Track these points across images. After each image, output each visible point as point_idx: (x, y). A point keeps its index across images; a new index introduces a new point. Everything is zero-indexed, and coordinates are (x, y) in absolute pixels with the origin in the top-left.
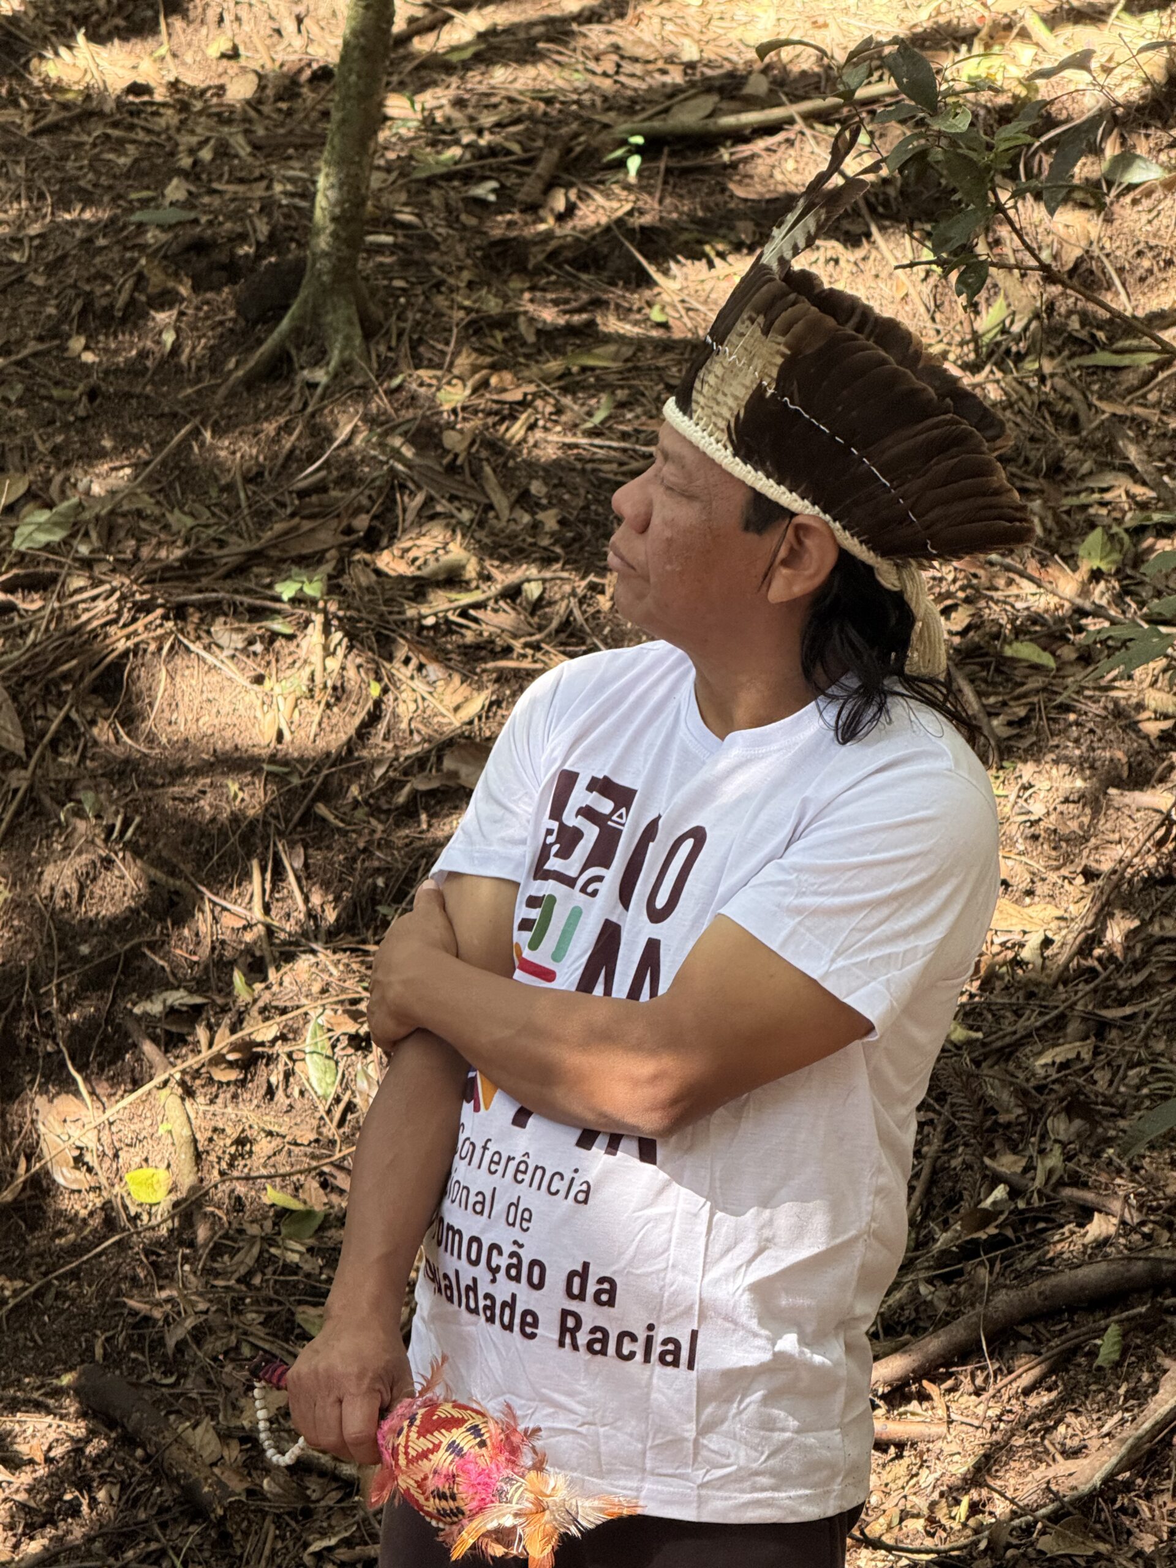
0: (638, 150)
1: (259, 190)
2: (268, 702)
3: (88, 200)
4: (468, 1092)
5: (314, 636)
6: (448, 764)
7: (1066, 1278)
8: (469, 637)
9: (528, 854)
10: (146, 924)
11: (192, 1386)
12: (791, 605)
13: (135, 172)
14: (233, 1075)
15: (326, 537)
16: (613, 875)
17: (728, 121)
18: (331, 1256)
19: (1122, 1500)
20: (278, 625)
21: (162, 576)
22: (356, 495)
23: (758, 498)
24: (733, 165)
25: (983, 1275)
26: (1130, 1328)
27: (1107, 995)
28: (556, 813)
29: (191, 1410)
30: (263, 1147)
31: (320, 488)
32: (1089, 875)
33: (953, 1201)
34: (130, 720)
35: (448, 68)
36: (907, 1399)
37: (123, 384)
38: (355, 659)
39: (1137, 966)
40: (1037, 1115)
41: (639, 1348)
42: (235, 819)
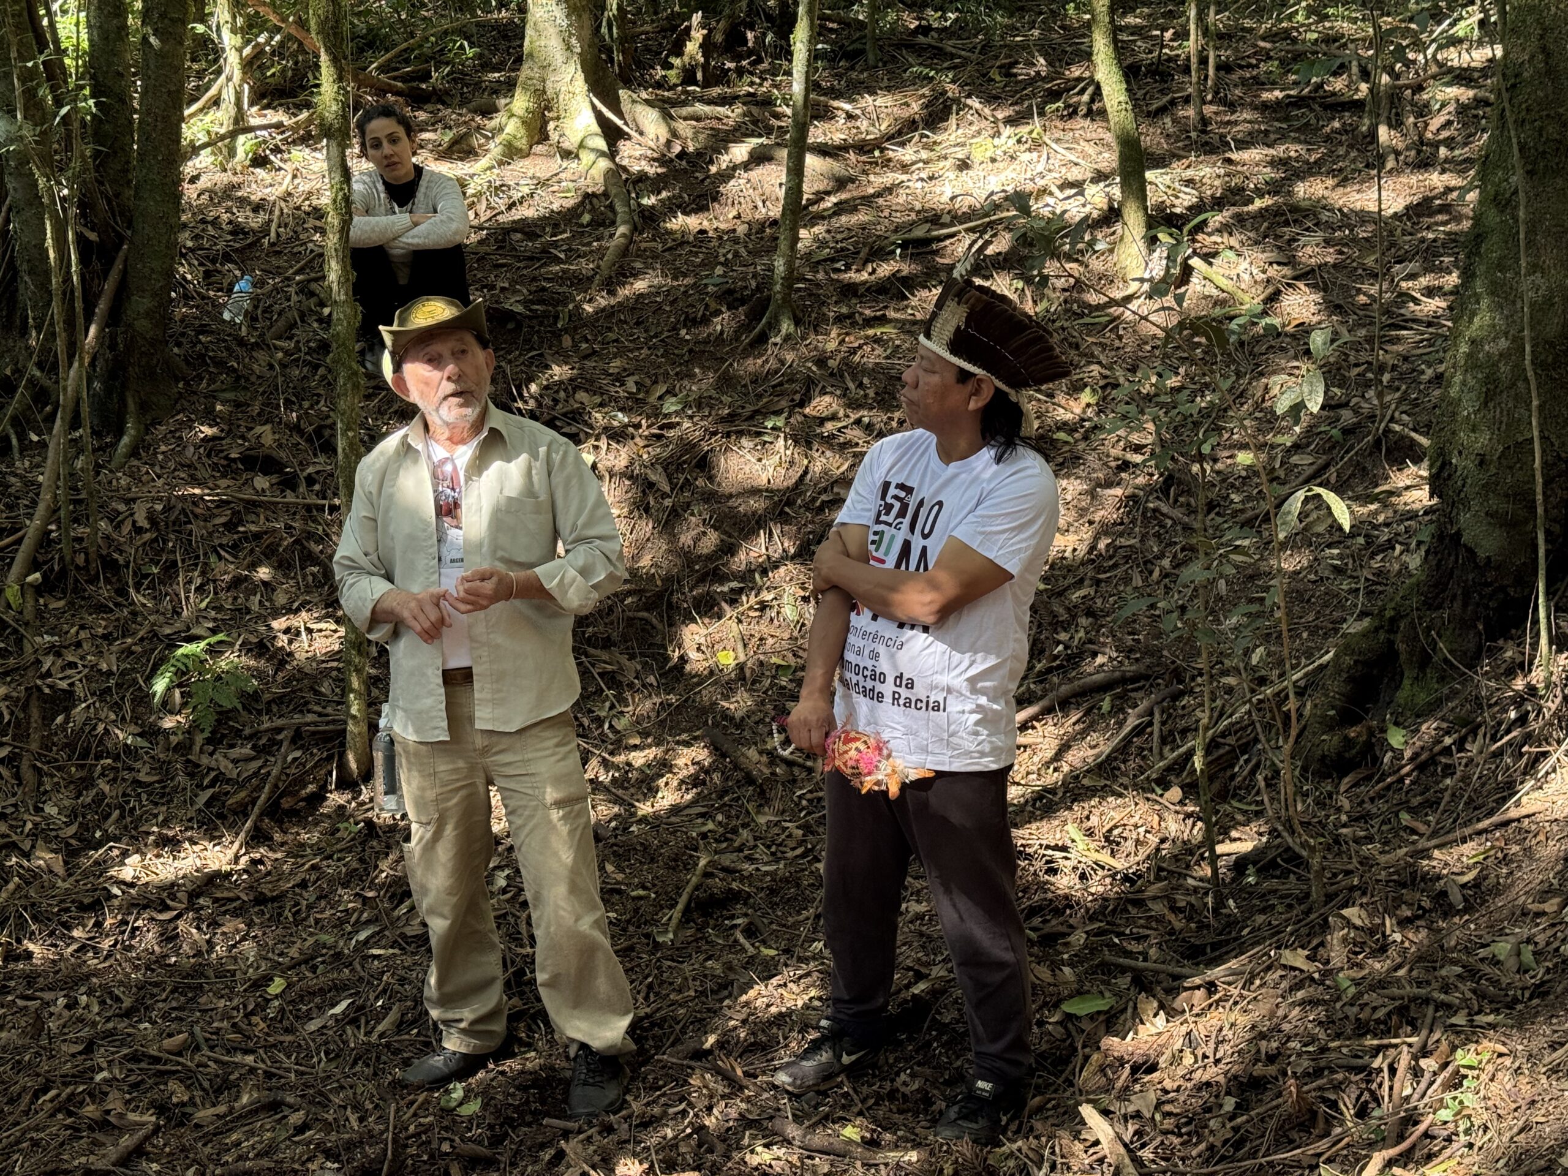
0: (899, 246)
1: (751, 269)
2: (764, 468)
3: (685, 276)
4: (854, 607)
5: (781, 442)
6: (836, 490)
7: (1088, 679)
8: (842, 440)
9: (872, 515)
10: (721, 557)
11: (747, 734)
12: (976, 411)
13: (702, 264)
14: (757, 614)
15: (784, 403)
16: (907, 521)
17: (935, 233)
18: (799, 683)
19: (1115, 764)
20: (766, 438)
21: (722, 420)
22: (796, 386)
23: (962, 370)
24: (938, 251)
25: (1055, 680)
26: (1116, 697)
27: (1100, 569)
28: (883, 498)
29: (748, 743)
30: (770, 641)
31: (781, 384)
32: (1091, 523)
33: (1042, 651)
34: (711, 478)
35: (823, 218)
36: (1027, 729)
37: (702, 347)
38: (797, 450)
39: (1111, 557)
40: (1074, 617)
41: (924, 705)
42: (754, 513)
